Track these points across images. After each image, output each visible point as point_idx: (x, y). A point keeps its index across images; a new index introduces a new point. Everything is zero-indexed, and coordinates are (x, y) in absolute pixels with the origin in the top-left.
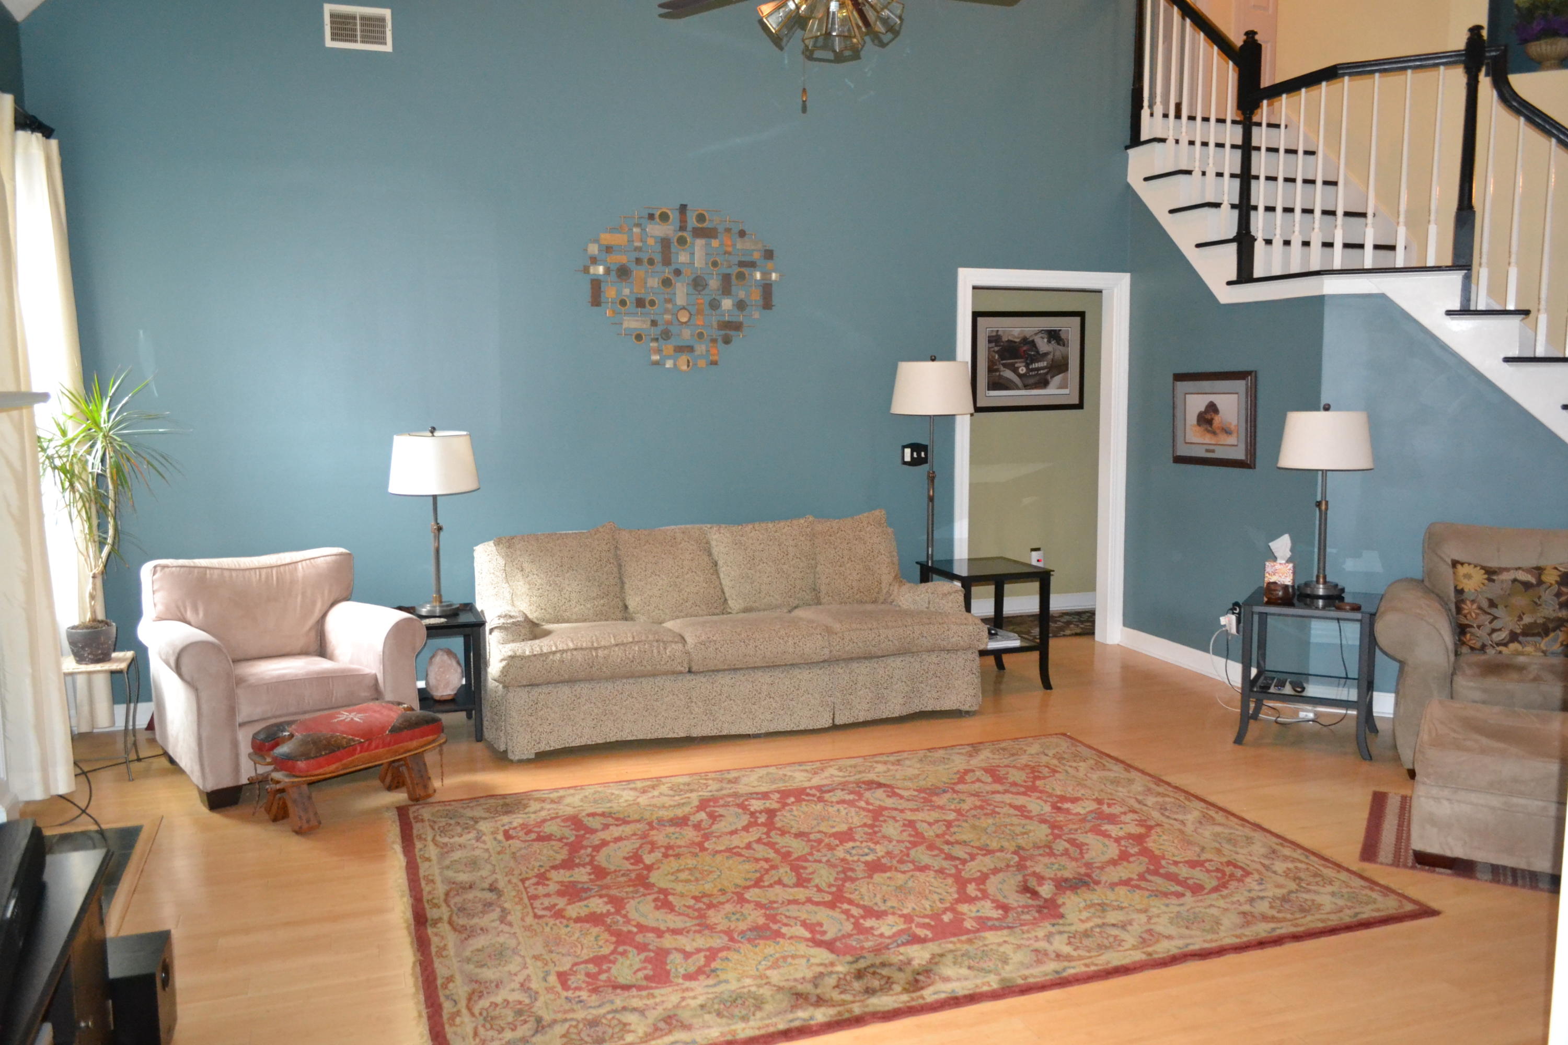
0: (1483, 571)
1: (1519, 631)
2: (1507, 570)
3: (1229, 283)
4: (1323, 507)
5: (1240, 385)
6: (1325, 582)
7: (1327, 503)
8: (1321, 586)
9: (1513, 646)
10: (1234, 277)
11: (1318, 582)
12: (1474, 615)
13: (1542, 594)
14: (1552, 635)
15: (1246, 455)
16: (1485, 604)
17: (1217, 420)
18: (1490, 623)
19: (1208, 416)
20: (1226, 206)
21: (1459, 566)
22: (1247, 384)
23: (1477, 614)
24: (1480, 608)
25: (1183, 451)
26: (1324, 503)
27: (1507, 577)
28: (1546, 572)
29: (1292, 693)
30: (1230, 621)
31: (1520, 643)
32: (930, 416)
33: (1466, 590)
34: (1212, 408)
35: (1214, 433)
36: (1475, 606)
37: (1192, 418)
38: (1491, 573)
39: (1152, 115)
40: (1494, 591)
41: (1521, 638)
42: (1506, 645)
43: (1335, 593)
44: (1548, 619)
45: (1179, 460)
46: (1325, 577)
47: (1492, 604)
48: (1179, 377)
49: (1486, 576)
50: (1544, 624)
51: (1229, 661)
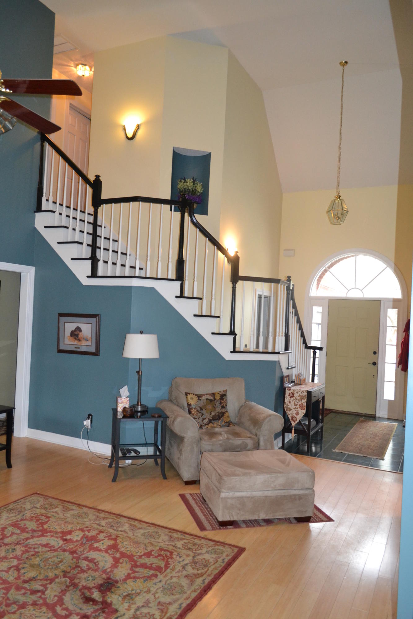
0: (196, 396)
1: (211, 419)
2: (204, 395)
3: (88, 277)
4: (140, 374)
5: (94, 320)
6: (141, 405)
7: (141, 371)
8: (139, 407)
9: (210, 424)
10: (90, 275)
11: (138, 405)
12: (196, 414)
13: (216, 403)
14: (221, 419)
15: (96, 350)
16: (199, 409)
17: (81, 335)
18: (202, 416)
19: (76, 333)
20: (85, 244)
21: (188, 395)
22: (97, 320)
23: (197, 413)
24: (197, 411)
25: (62, 347)
26: (140, 371)
27: (204, 398)
28: (216, 395)
29: (135, 455)
30: (88, 422)
31: (212, 423)
33: (192, 404)
34: (79, 329)
35: (79, 340)
36: (196, 410)
37: (68, 333)
38: (199, 396)
39: (47, 200)
40: (201, 403)
41: (212, 421)
42: (208, 424)
43: (145, 409)
44: (219, 413)
45: (60, 351)
46: (141, 403)
47: (201, 409)
48: (61, 315)
49: (198, 398)
50: (218, 415)
51: (89, 441)
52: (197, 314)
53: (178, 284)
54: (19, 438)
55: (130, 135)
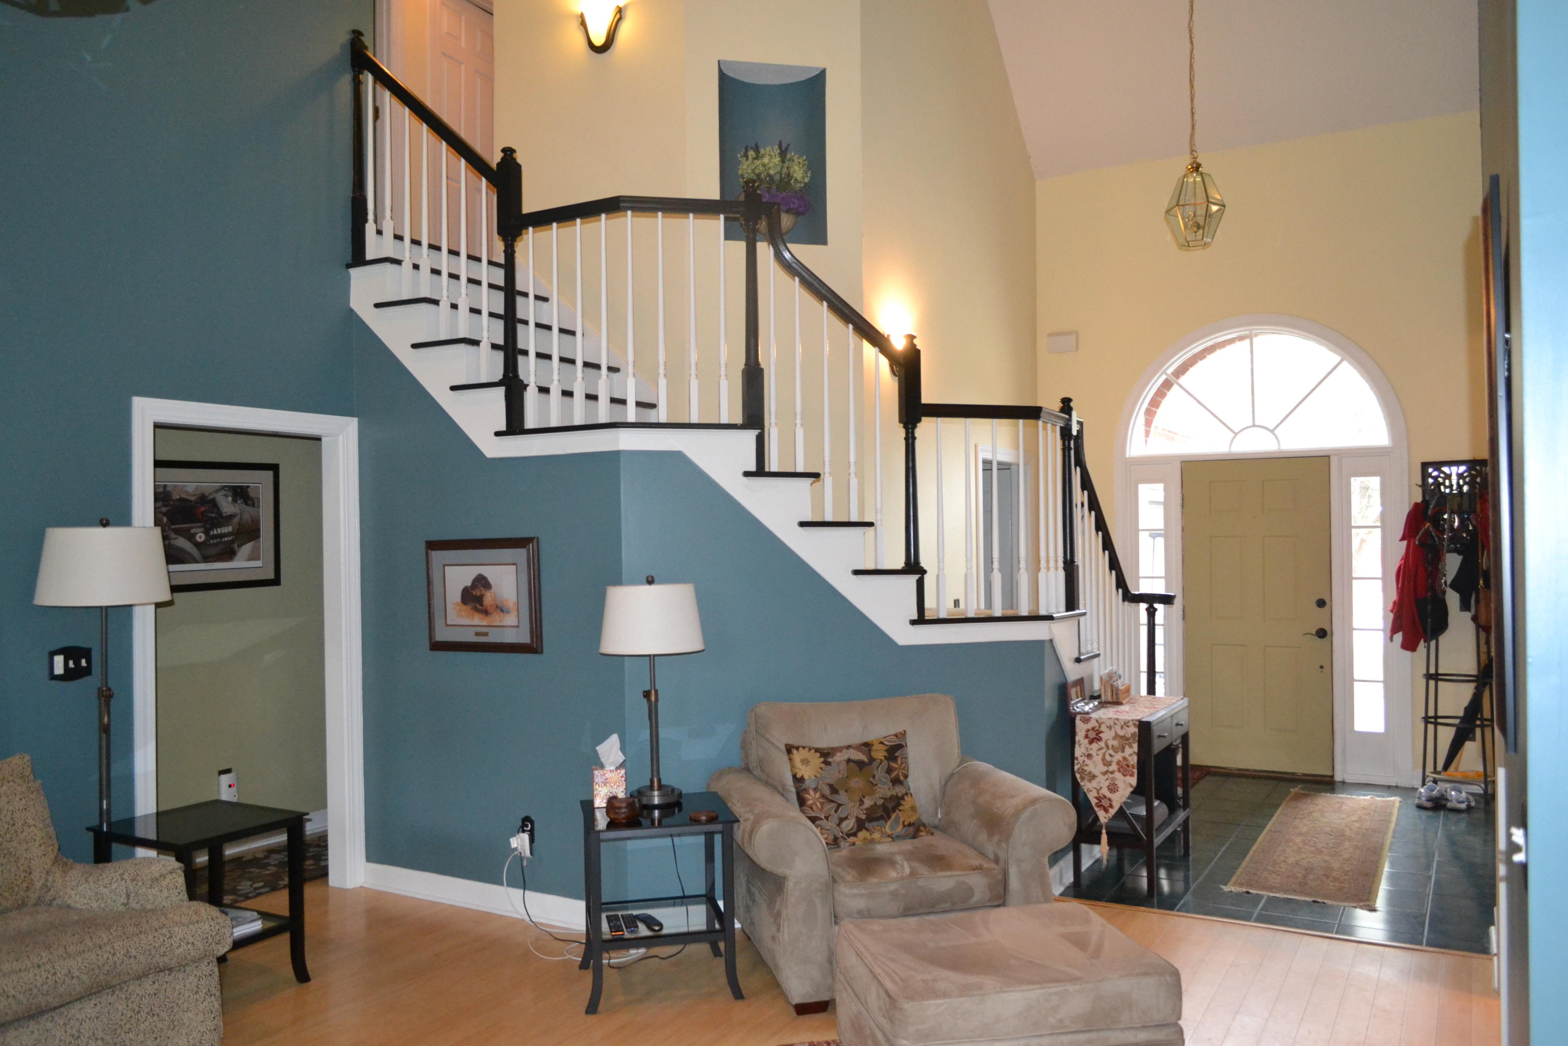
0: (818, 755)
1: (864, 817)
2: (839, 749)
3: (498, 434)
4: (653, 698)
5: (520, 554)
6: (661, 787)
7: (656, 691)
8: (656, 793)
9: (862, 834)
10: (503, 428)
11: (651, 788)
12: (818, 804)
13: (875, 772)
14: (893, 816)
15: (532, 637)
16: (827, 791)
17: (488, 599)
18: (836, 811)
19: (477, 593)
20: (485, 345)
21: (795, 751)
22: (528, 553)
23: (822, 804)
24: (823, 796)
25: (442, 635)
26: (654, 692)
27: (839, 757)
28: (874, 747)
29: (648, 933)
30: (523, 841)
31: (867, 830)
32: (101, 608)
33: (806, 777)
34: (481, 582)
35: (486, 612)
36: (818, 795)
37: (454, 595)
38: (826, 754)
39: (379, 232)
40: (834, 774)
41: (867, 825)
42: (855, 835)
43: (671, 800)
44: (885, 799)
45: (438, 646)
46: (659, 781)
47: (834, 791)
48: (433, 545)
49: (822, 759)
50: (884, 805)
51: (527, 892)
52: (809, 518)
53: (750, 436)
54: (343, 891)
55: (599, 40)
